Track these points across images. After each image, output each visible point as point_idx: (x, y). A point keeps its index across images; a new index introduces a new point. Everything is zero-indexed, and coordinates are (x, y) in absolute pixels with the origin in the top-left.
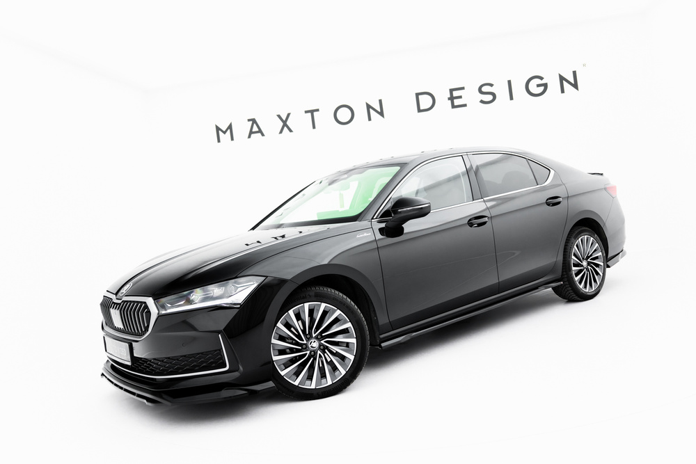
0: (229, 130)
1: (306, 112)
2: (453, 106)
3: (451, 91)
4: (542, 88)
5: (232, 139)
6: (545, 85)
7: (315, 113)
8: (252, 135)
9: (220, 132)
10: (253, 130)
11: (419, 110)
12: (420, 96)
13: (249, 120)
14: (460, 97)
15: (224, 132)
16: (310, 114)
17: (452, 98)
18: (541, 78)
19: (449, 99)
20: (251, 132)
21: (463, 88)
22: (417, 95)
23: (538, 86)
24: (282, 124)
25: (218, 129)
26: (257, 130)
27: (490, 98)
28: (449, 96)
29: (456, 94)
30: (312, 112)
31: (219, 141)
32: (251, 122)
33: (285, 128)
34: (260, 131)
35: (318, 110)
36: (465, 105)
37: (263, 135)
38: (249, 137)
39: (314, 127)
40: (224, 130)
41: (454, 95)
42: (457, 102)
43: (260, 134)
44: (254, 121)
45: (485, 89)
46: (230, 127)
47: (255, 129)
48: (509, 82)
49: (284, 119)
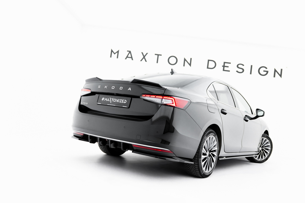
0: (117, 53)
1: (156, 54)
2: (224, 70)
3: (225, 63)
4: (266, 73)
5: (117, 58)
6: (267, 72)
7: (159, 56)
8: (127, 58)
9: (113, 53)
10: (128, 56)
11: (208, 68)
12: (210, 61)
13: (128, 51)
14: (228, 67)
15: (115, 54)
16: (157, 56)
17: (224, 66)
18: (266, 68)
19: (223, 66)
20: (127, 57)
21: (230, 63)
22: (209, 60)
23: (264, 71)
24: (143, 57)
25: (112, 51)
26: (130, 57)
27: (241, 71)
28: (223, 65)
29: (226, 65)
30: (158, 55)
31: (111, 57)
32: (128, 52)
33: (144, 59)
34: (132, 57)
35: (161, 55)
36: (229, 71)
37: (132, 59)
38: (126, 59)
39: (157, 62)
40: (115, 53)
41: (225, 65)
42: (226, 68)
43: (131, 59)
44: (130, 52)
45: (240, 66)
46: (118, 52)
47: (130, 56)
49: (144, 55)
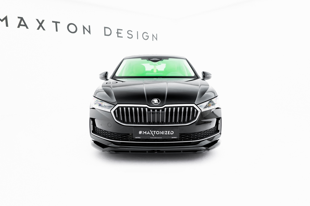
0: (5, 20)
1: (53, 22)
2: (118, 37)
3: (118, 30)
4: (147, 37)
5: (7, 25)
6: (148, 36)
7: (58, 24)
8: (21, 27)
10: (21, 24)
11: (105, 35)
12: (106, 29)
13: (19, 18)
14: (121, 33)
17: (118, 33)
18: (147, 34)
19: (117, 33)
20: (20, 25)
21: (122, 30)
23: (146, 36)
27: (131, 36)
29: (119, 31)
30: (56, 23)
32: (20, 19)
33: (41, 27)
34: (25, 25)
35: (59, 23)
36: (122, 37)
37: (27, 28)
39: (57, 31)
40: (2, 20)
42: (119, 35)
43: (25, 27)
44: (22, 19)
45: (129, 32)
46: (6, 18)
47: (22, 23)
48: (137, 32)
49: (41, 22)
